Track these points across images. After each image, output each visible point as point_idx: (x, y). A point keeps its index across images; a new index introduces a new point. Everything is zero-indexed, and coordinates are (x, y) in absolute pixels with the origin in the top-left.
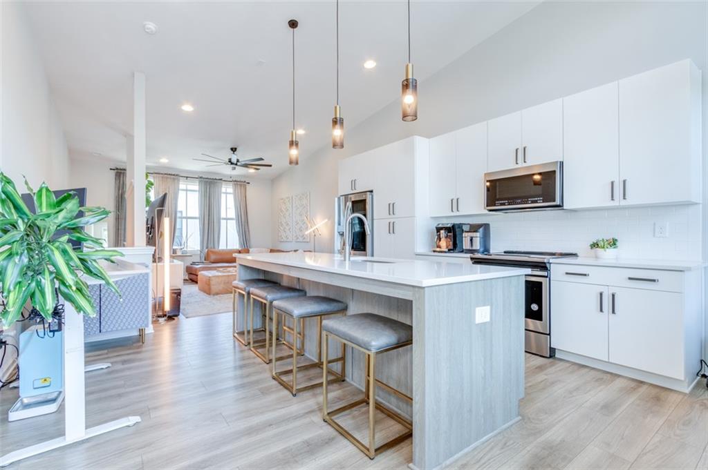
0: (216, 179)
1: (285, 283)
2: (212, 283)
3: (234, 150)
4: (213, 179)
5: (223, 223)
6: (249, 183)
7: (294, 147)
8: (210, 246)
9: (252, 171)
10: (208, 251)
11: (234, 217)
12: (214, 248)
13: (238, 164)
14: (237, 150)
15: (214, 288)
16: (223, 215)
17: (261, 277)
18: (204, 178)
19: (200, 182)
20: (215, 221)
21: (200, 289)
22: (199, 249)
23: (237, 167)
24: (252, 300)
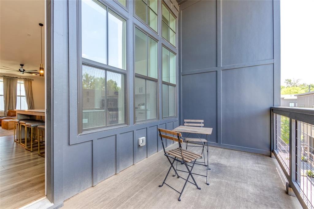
0: (13, 77)
1: (37, 119)
2: (9, 124)
3: (22, 65)
4: (12, 77)
5: (18, 98)
6: (33, 80)
7: (42, 70)
8: (10, 109)
9: (34, 75)
10: (9, 111)
11: (25, 95)
12: (13, 109)
13: (24, 72)
14: (24, 65)
15: (10, 127)
16: (18, 94)
17: (29, 118)
18: (6, 76)
19: (4, 78)
20: (13, 97)
21: (2, 128)
22: (4, 110)
23: (24, 73)
24: (21, 125)
